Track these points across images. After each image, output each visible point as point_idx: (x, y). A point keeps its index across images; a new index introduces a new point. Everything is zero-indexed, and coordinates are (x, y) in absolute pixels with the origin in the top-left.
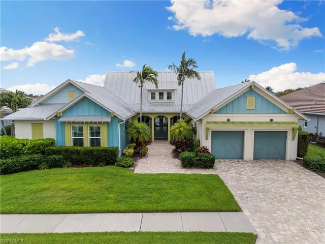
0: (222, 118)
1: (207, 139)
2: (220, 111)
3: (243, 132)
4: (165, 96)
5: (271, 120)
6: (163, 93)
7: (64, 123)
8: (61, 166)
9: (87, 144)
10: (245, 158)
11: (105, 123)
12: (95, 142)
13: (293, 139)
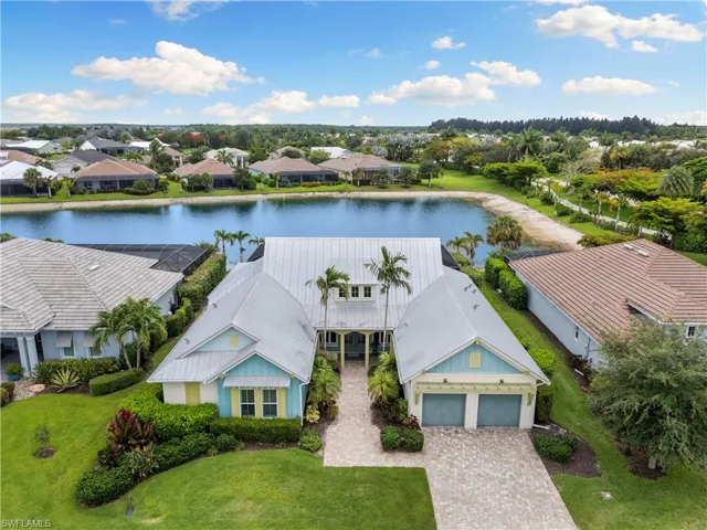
0: (437, 377)
1: (416, 402)
2: (434, 369)
3: (465, 395)
4: (361, 292)
5: (502, 382)
6: (357, 288)
7: (230, 388)
8: (233, 449)
9: (259, 413)
10: (466, 426)
11: (282, 388)
12: (270, 410)
13: (529, 404)
